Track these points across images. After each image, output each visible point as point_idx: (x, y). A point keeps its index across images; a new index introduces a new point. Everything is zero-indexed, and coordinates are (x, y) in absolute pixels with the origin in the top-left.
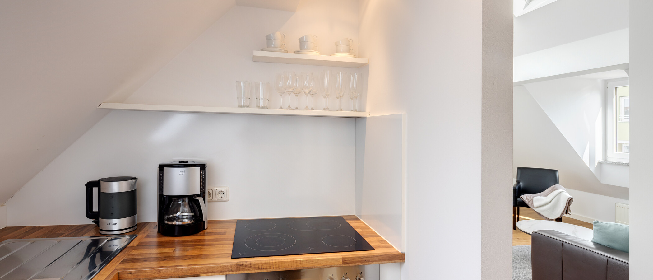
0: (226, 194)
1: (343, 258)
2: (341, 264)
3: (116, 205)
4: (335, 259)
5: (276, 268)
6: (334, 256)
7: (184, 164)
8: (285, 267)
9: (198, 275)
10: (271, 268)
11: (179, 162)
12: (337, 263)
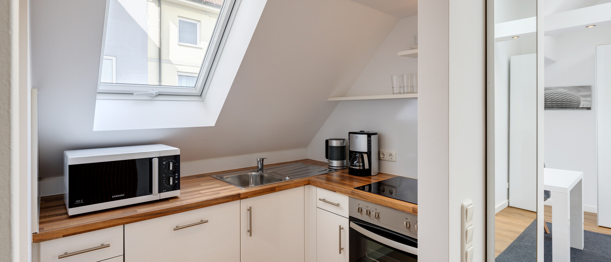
0: (385, 155)
1: (413, 208)
2: (412, 212)
3: (335, 154)
4: (407, 206)
5: (371, 200)
6: (409, 205)
7: (362, 133)
8: (376, 202)
9: (336, 192)
10: (368, 199)
11: (360, 131)
12: (409, 210)
